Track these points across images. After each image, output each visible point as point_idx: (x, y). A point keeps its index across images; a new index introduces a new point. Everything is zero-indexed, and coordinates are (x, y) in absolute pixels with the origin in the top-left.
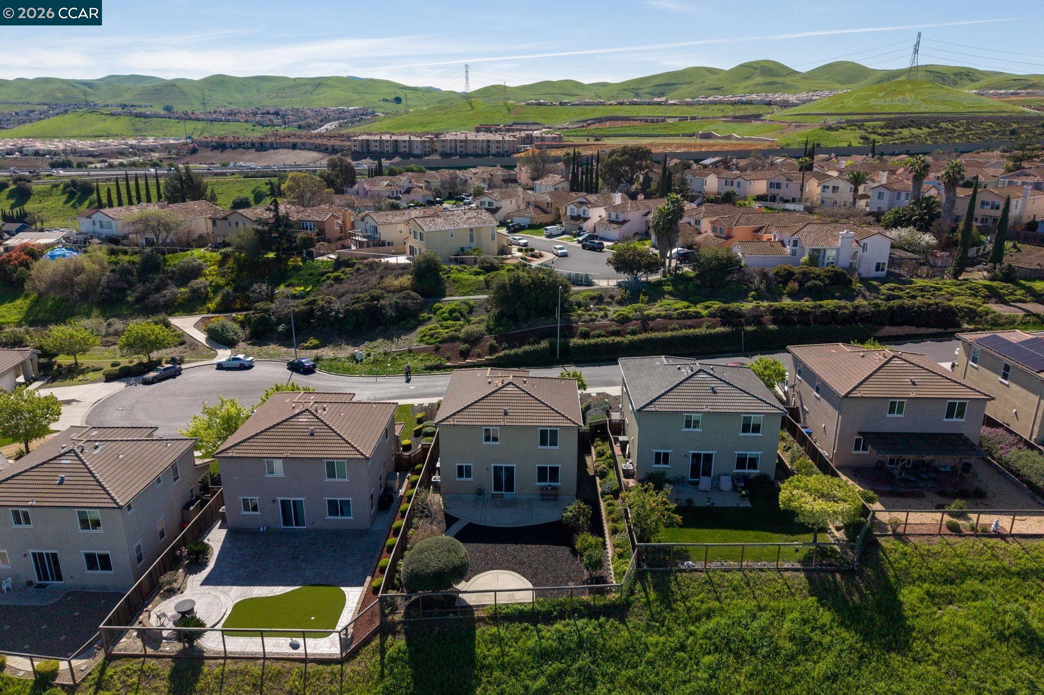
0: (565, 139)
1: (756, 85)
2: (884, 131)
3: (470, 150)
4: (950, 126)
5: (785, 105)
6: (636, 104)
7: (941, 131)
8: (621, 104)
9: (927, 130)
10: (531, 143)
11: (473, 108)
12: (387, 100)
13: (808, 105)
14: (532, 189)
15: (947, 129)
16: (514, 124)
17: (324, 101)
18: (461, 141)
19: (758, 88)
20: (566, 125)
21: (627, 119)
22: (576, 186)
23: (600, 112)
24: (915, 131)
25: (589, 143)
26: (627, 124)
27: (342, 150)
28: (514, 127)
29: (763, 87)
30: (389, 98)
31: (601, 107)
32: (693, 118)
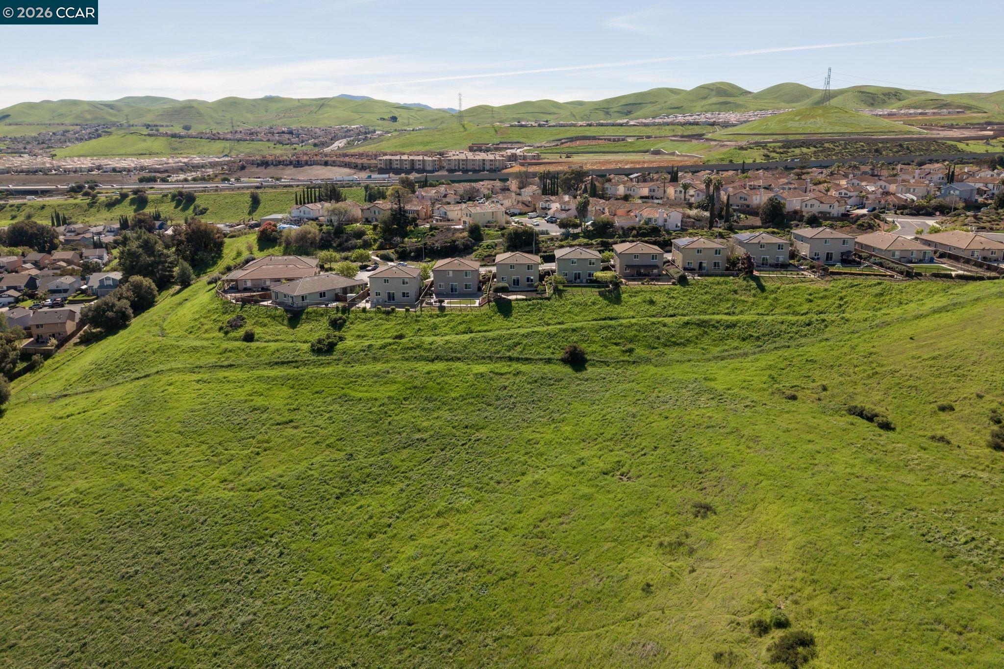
0: (543, 156)
1: (711, 105)
2: (781, 150)
3: (470, 167)
4: (832, 146)
5: (726, 125)
6: (602, 125)
7: (825, 150)
8: (590, 125)
9: (814, 149)
10: (515, 160)
11: (465, 129)
12: (384, 119)
13: (744, 125)
14: (519, 194)
15: (828, 148)
16: (501, 143)
17: (328, 120)
18: (463, 160)
19: (714, 107)
20: (543, 143)
21: (594, 138)
22: (545, 191)
23: (572, 133)
24: (805, 150)
25: (561, 160)
26: (594, 142)
27: (369, 167)
28: (501, 146)
29: (717, 106)
30: (386, 118)
31: (573, 128)
32: (648, 137)
